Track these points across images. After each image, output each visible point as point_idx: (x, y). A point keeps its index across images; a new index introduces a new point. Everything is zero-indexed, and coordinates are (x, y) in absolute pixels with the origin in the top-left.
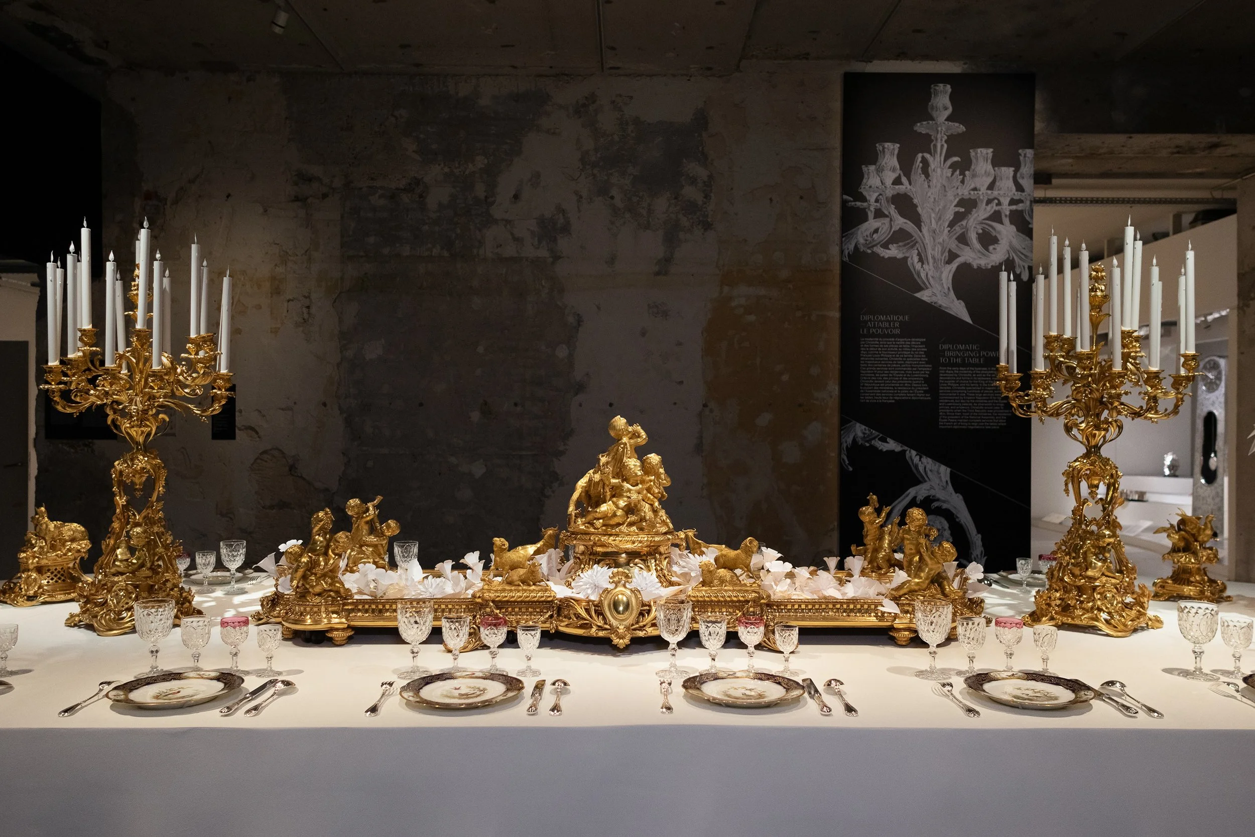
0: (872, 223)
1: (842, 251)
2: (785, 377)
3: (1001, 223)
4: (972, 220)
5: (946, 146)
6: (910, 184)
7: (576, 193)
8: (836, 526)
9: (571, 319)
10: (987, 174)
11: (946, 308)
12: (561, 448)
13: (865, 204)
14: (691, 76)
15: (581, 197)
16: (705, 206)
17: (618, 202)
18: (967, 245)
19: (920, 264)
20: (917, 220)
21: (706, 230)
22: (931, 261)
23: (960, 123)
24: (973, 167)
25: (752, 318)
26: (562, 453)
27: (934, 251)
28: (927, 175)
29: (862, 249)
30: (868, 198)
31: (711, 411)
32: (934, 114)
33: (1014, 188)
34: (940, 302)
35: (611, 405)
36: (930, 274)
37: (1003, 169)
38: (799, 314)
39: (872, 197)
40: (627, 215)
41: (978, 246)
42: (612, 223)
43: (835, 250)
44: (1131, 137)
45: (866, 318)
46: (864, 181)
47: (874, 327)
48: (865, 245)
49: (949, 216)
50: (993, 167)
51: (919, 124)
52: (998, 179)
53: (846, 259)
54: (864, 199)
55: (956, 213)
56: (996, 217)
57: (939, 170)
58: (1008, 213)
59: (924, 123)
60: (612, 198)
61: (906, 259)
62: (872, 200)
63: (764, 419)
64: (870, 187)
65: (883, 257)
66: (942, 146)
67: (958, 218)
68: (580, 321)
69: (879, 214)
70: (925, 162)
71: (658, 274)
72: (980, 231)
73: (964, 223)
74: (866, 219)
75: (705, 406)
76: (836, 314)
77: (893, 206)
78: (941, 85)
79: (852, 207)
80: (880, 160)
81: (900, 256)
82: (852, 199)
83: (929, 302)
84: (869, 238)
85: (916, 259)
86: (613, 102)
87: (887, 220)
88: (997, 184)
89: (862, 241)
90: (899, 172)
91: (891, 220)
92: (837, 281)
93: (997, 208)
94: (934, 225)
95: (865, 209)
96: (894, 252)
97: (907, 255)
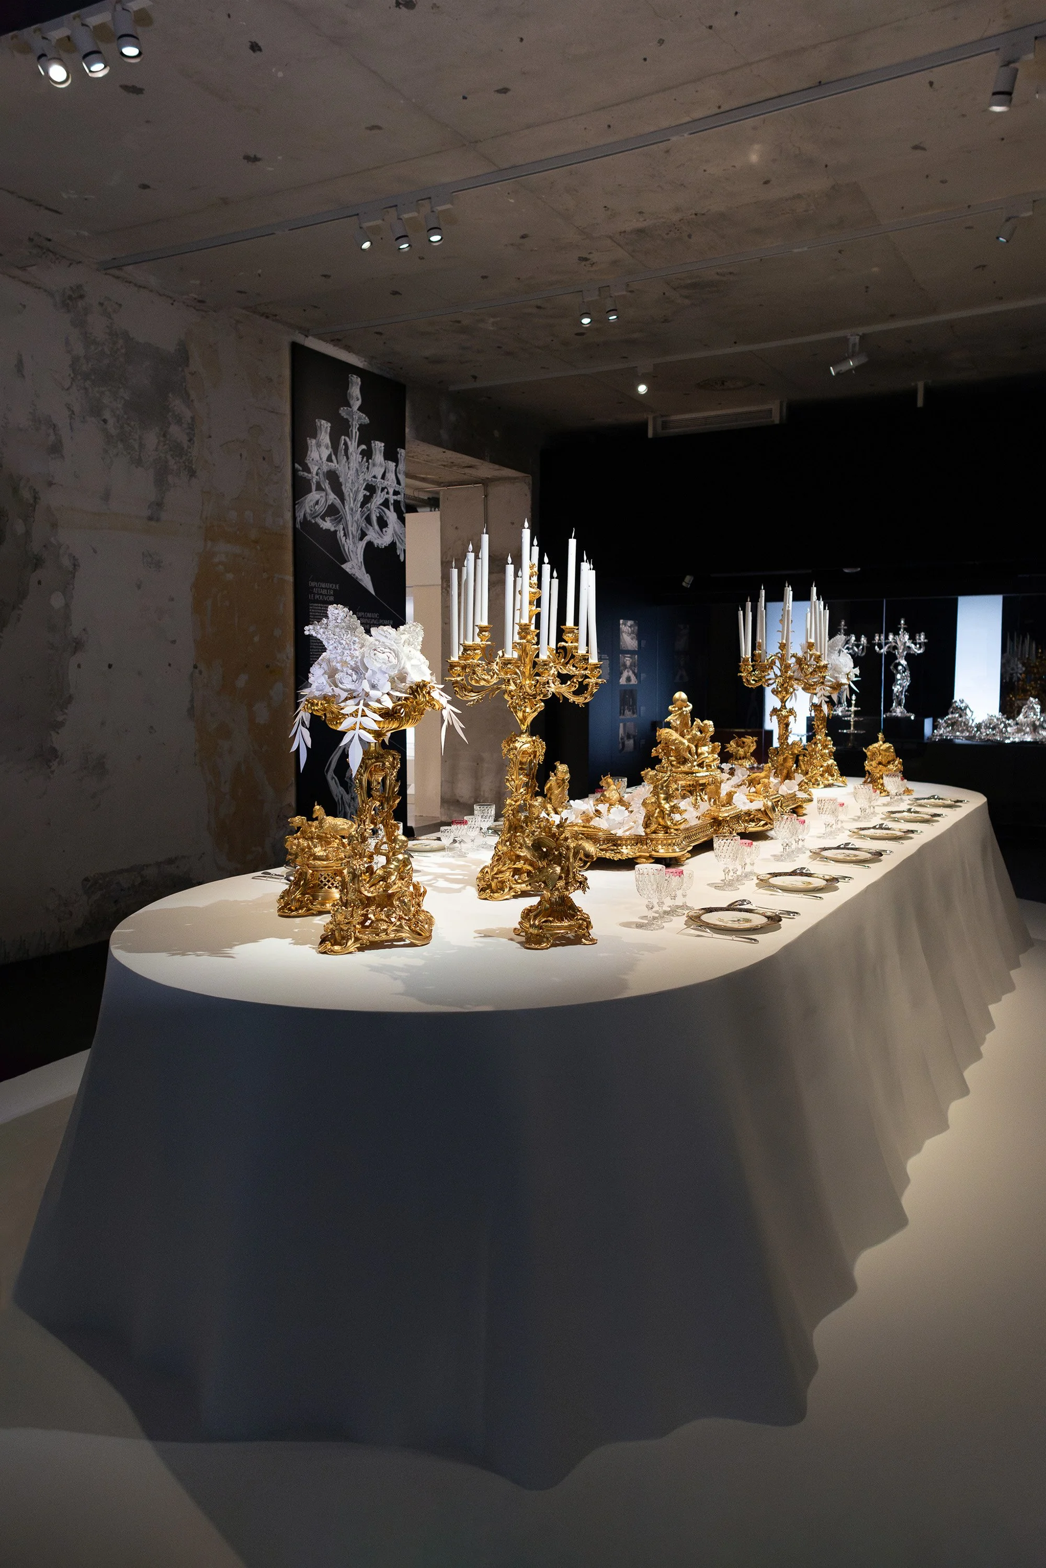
0: (314, 496)
1: (294, 518)
2: (256, 639)
3: (389, 509)
4: (373, 503)
5: (358, 433)
6: (338, 463)
7: (68, 407)
8: (294, 782)
9: (66, 562)
10: (381, 465)
11: (361, 580)
12: (60, 718)
13: (310, 475)
14: (174, 301)
15: (73, 413)
16: (189, 450)
17: (111, 426)
18: (372, 526)
19: (344, 538)
20: (342, 499)
21: (191, 476)
22: (351, 536)
23: (367, 415)
24: (373, 457)
25: (230, 576)
26: (62, 724)
27: (353, 529)
28: (348, 458)
29: (309, 518)
30: (312, 470)
31: (201, 672)
32: (351, 402)
33: (396, 482)
34: (357, 575)
35: (110, 666)
36: (351, 547)
37: (390, 462)
38: (265, 575)
39: (314, 469)
40: (120, 446)
41: (377, 527)
42: (106, 451)
43: (288, 516)
44: (444, 452)
45: (313, 584)
46: (309, 452)
47: (318, 594)
48: (311, 515)
49: (360, 498)
50: (385, 460)
51: (342, 409)
52: (387, 471)
53: (298, 526)
54: (309, 471)
55: (365, 496)
56: (386, 503)
57: (354, 454)
58: (392, 502)
59: (345, 408)
60: (105, 421)
61: (336, 531)
62: (315, 473)
63: (242, 681)
64: (313, 460)
65: (322, 528)
66: (356, 432)
67: (367, 500)
68: (75, 566)
69: (319, 488)
70: (346, 444)
71: (150, 519)
72: (378, 515)
73: (369, 505)
74: (310, 491)
75: (195, 667)
76: (290, 578)
77: (327, 481)
78: (355, 376)
79: (301, 477)
80: (318, 436)
81: (332, 529)
82: (301, 469)
83: (350, 573)
84: (313, 509)
85: (342, 533)
86: (101, 304)
87: (323, 494)
88: (387, 474)
89: (308, 511)
90: (330, 450)
91: (326, 494)
92: (290, 546)
93: (387, 496)
94: (352, 505)
95: (309, 480)
96: (327, 525)
97: (337, 529)
